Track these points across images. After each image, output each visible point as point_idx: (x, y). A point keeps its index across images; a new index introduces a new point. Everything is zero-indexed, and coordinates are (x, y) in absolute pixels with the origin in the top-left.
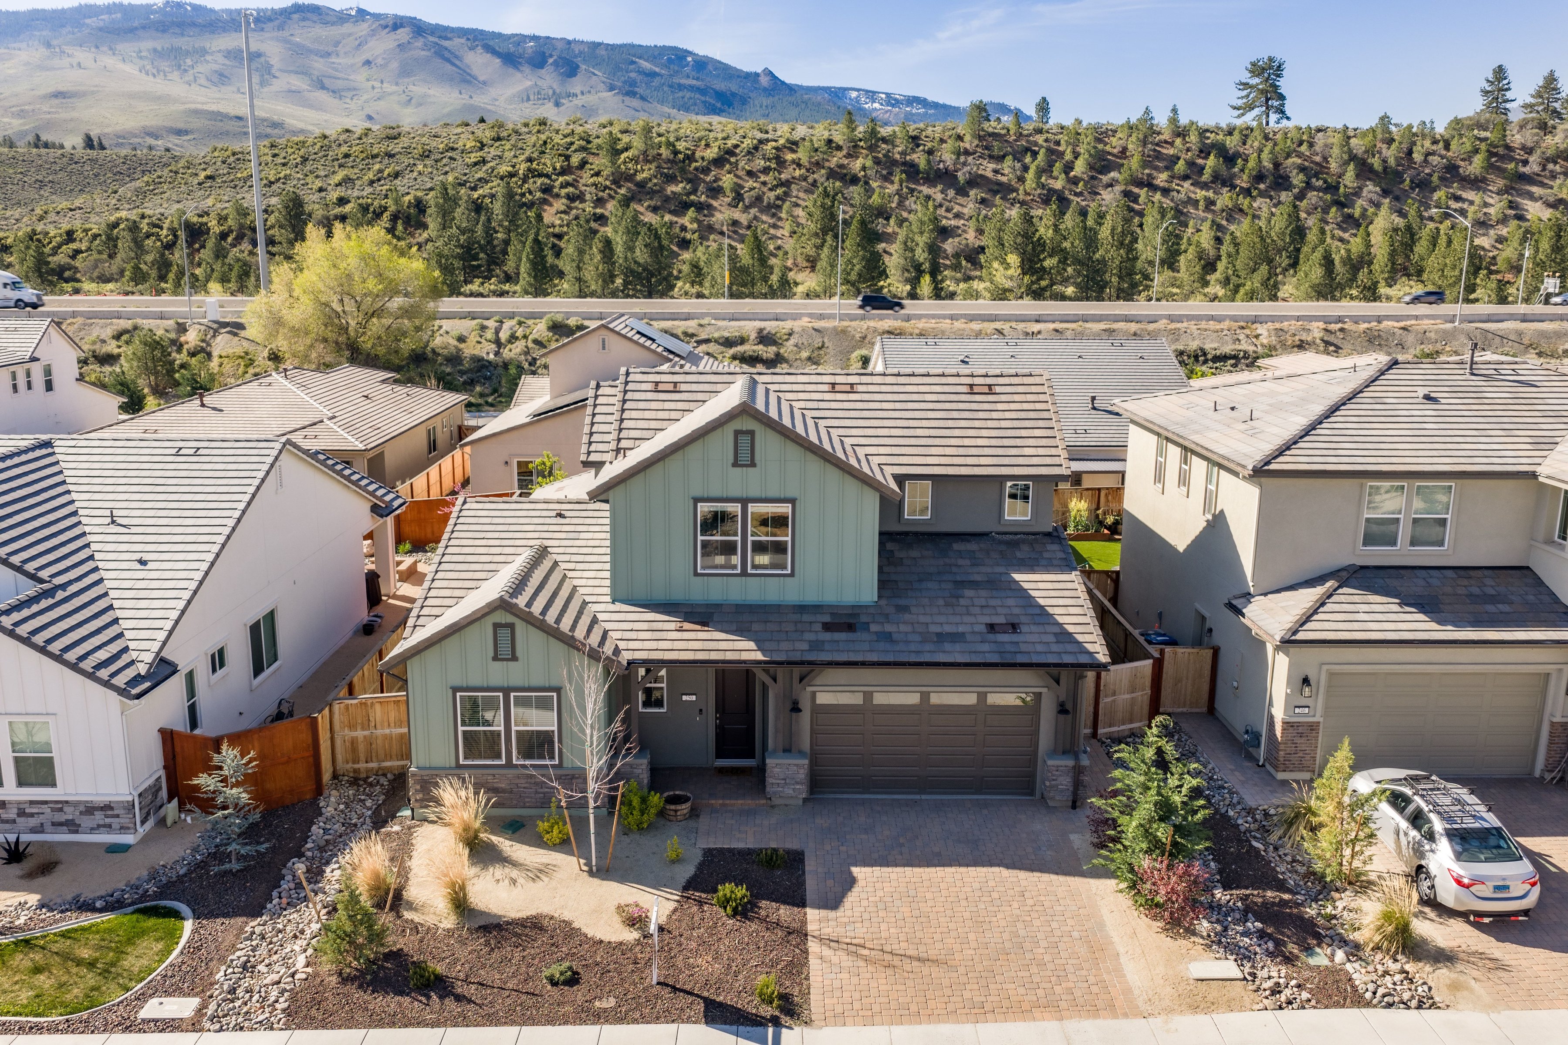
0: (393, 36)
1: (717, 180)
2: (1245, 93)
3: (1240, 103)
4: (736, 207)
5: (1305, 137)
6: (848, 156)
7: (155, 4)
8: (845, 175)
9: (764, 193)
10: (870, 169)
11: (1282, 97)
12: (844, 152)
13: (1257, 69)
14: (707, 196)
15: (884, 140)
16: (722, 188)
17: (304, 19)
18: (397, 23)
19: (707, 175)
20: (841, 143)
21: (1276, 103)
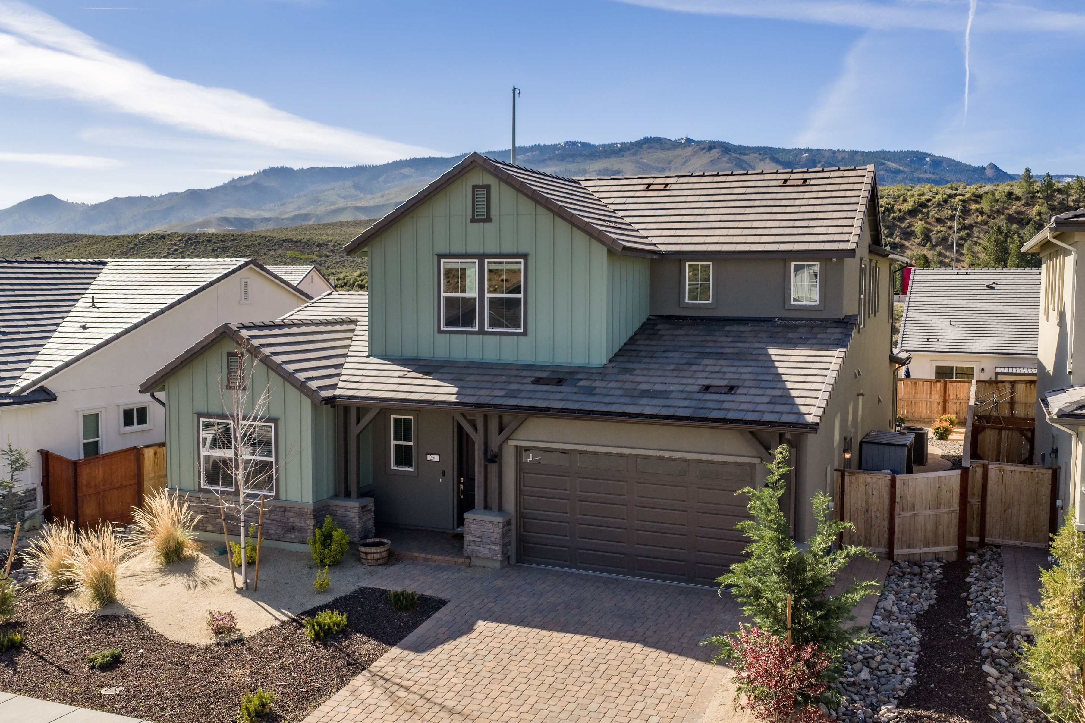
0: (708, 155)
1: (910, 226)
4: (925, 246)
6: (1027, 204)
7: (560, 144)
8: (1023, 219)
9: (949, 235)
10: (1045, 214)
12: (1023, 202)
14: (901, 238)
15: (1059, 191)
16: (914, 232)
17: (650, 148)
18: (712, 146)
19: (902, 222)
20: (1020, 195)
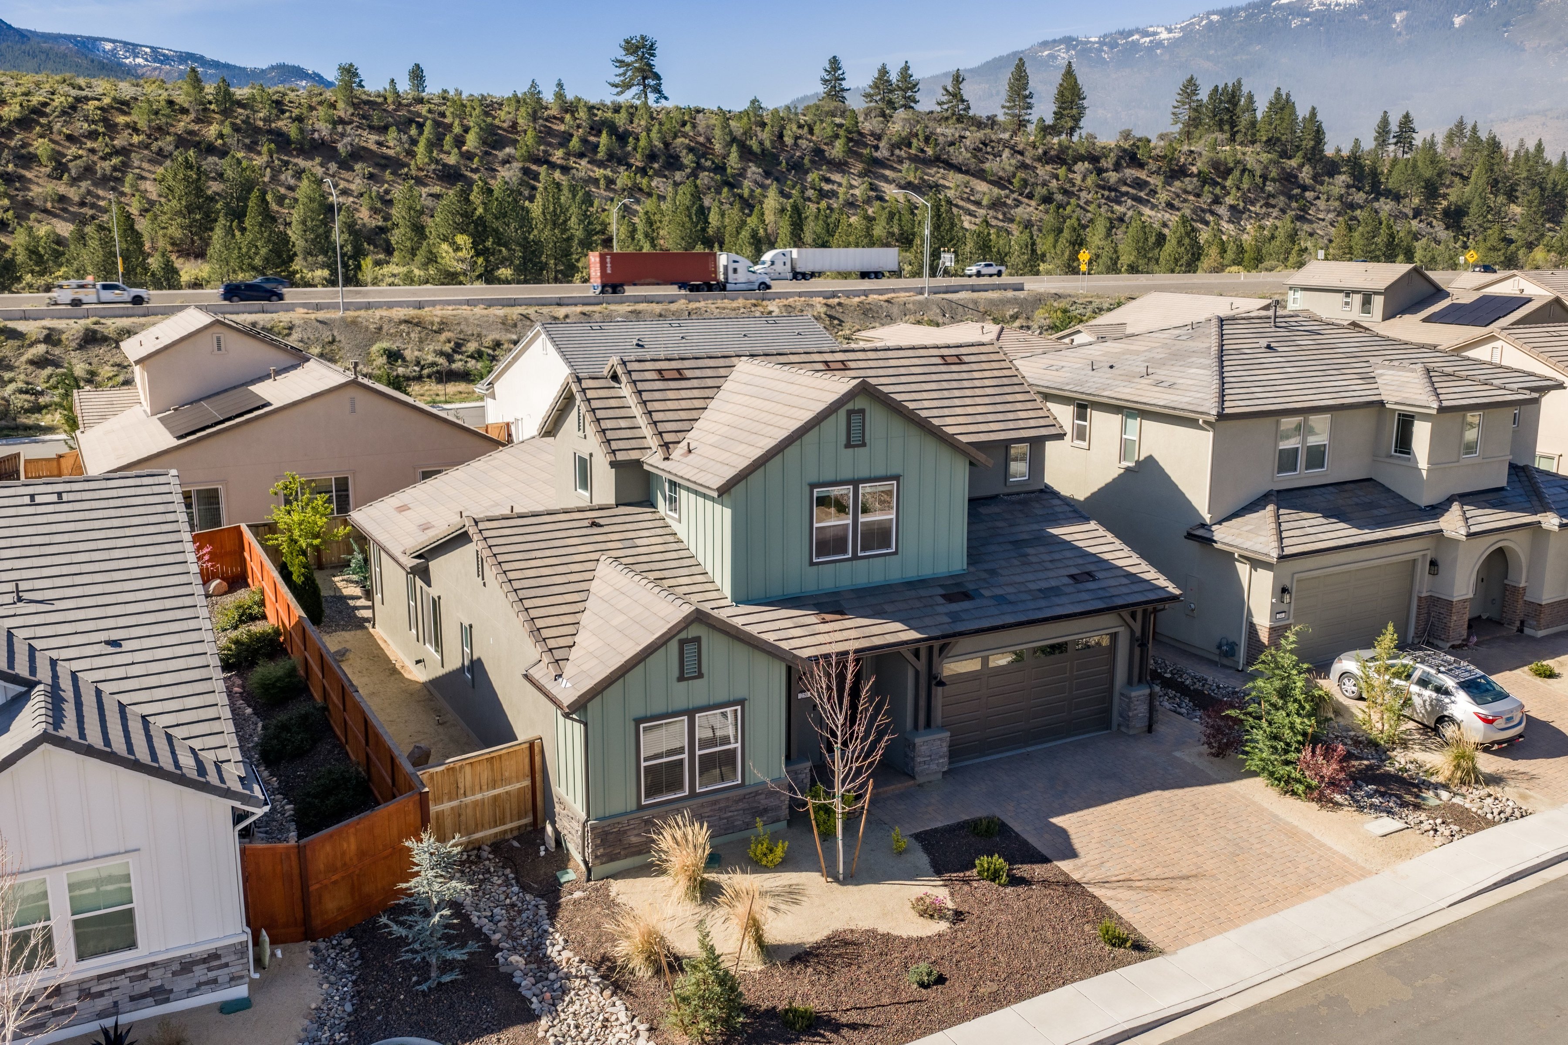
1: (25, 145)
2: (621, 70)
3: (617, 80)
4: (60, 178)
5: (686, 118)
6: (198, 121)
8: (199, 143)
9: (95, 163)
10: (228, 137)
11: (657, 77)
12: (192, 116)
13: (631, 47)
14: (16, 165)
15: (240, 104)
16: (36, 156)
19: (11, 139)
20: (186, 105)
21: (653, 83)
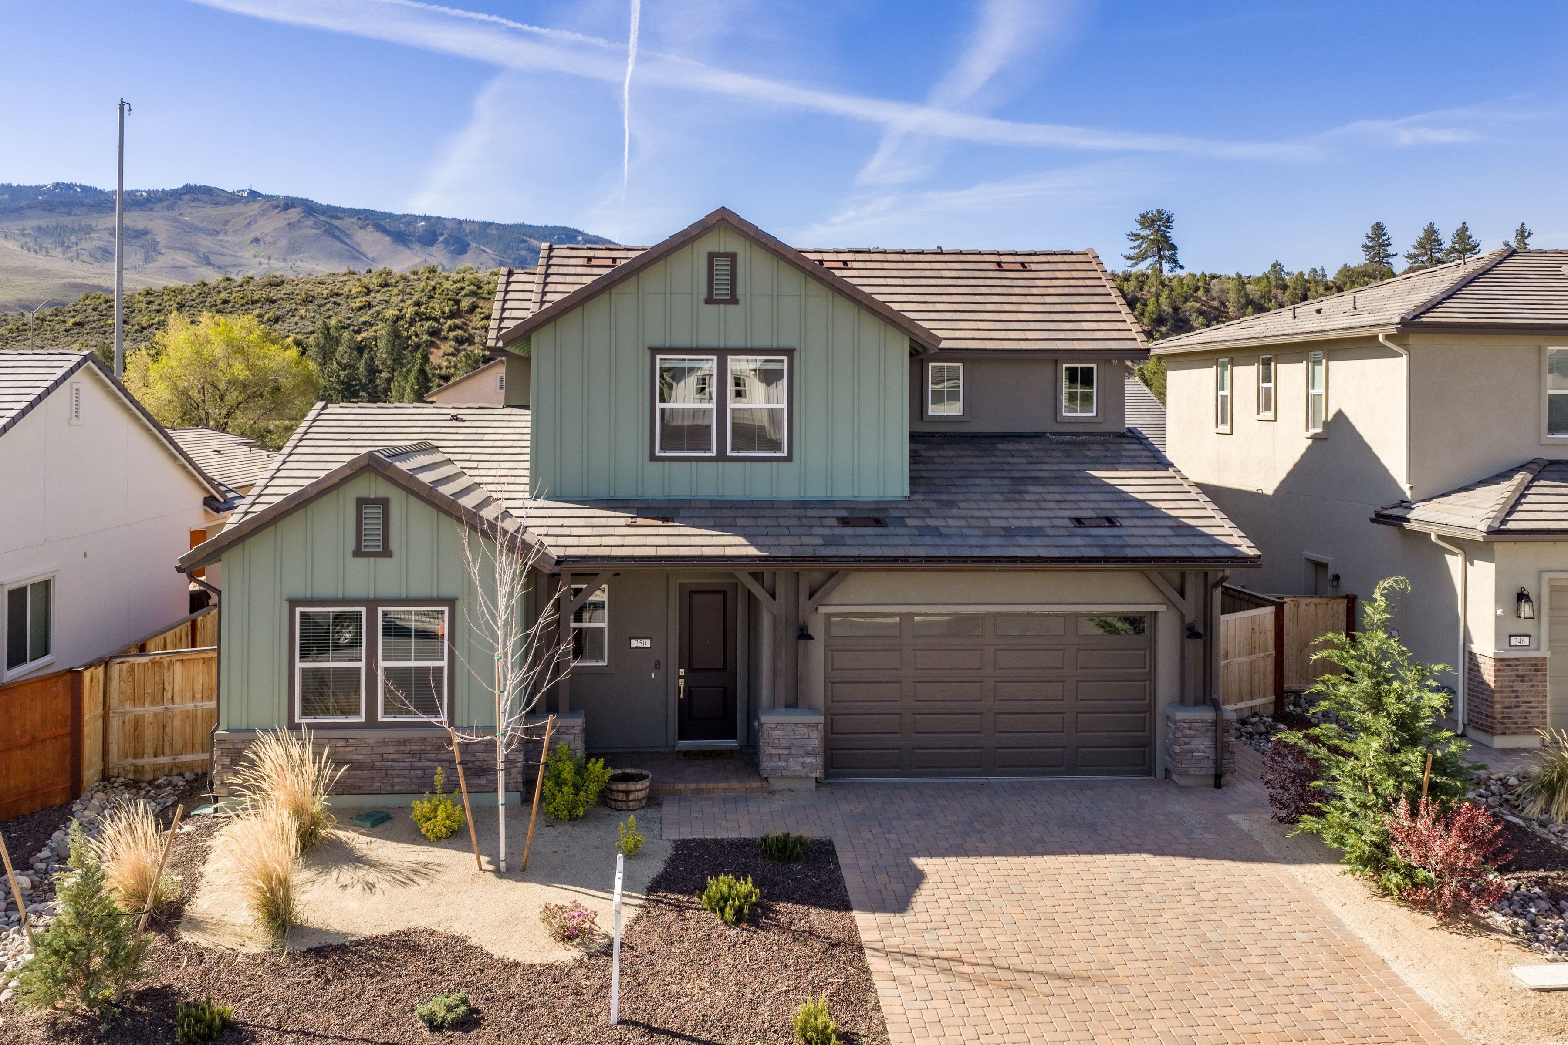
0: (284, 215)
2: (1137, 243)
3: (1132, 253)
5: (1200, 284)
7: (45, 186)
11: (1173, 247)
13: (1147, 221)
17: (194, 200)
18: (289, 204)
21: (1168, 253)
